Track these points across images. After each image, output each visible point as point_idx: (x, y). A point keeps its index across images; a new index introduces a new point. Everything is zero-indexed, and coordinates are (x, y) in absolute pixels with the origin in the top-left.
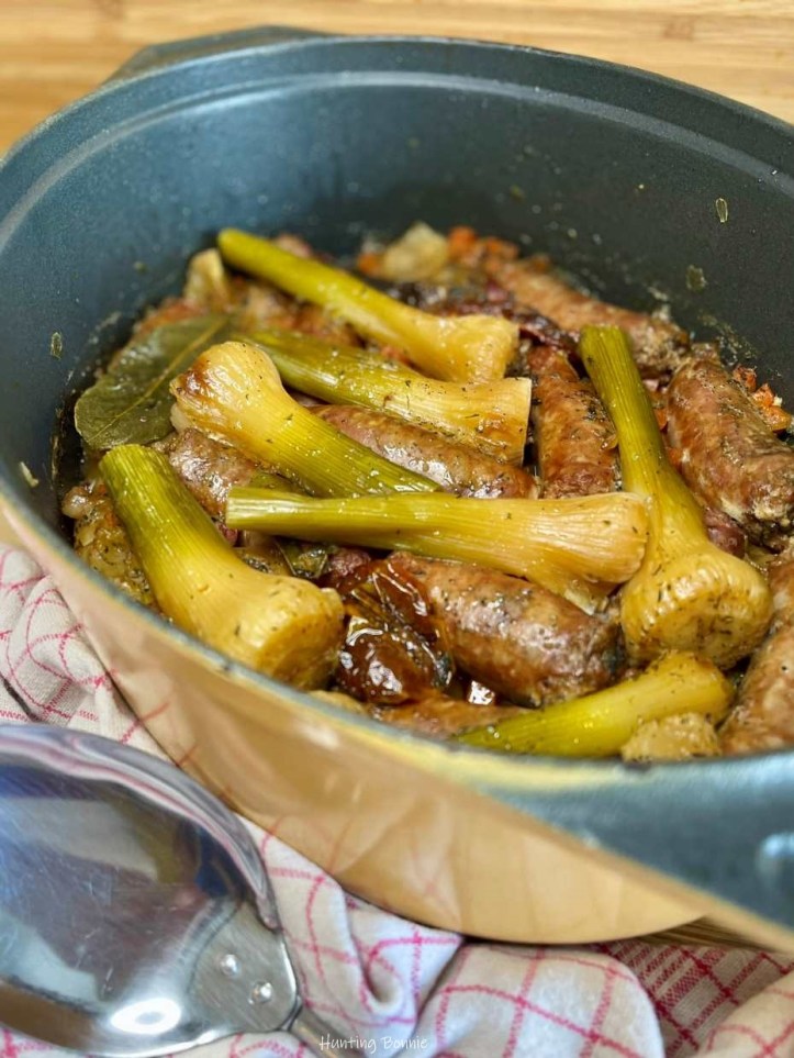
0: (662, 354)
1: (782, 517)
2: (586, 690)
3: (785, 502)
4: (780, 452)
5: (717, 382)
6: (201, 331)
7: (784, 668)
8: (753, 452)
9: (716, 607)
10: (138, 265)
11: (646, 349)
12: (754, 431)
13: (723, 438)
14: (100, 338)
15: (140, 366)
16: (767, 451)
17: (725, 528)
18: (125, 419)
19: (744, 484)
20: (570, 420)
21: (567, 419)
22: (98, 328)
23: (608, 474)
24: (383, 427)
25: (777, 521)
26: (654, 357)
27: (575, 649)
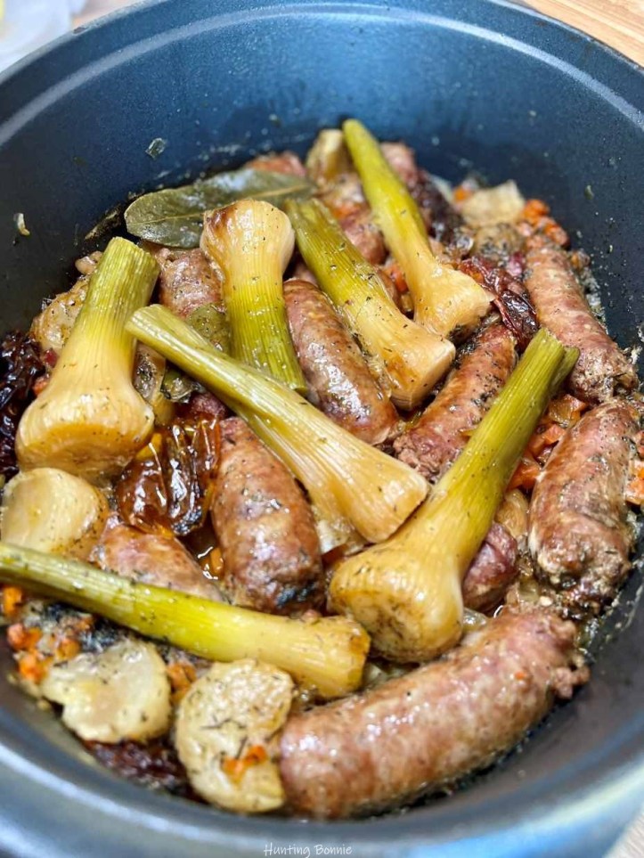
0: (596, 385)
1: (554, 575)
2: (249, 603)
3: (562, 564)
4: (601, 522)
5: (612, 433)
6: (282, 185)
7: (409, 694)
8: (580, 507)
9: (394, 609)
10: (273, 117)
11: (587, 373)
12: (600, 491)
13: (570, 480)
14: (211, 158)
15: (219, 190)
16: (590, 514)
17: (500, 553)
18: (170, 223)
19: (551, 528)
20: (462, 395)
21: (460, 393)
22: (213, 150)
23: (449, 453)
24: (315, 321)
25: (549, 575)
26: (588, 382)
27: (266, 568)
